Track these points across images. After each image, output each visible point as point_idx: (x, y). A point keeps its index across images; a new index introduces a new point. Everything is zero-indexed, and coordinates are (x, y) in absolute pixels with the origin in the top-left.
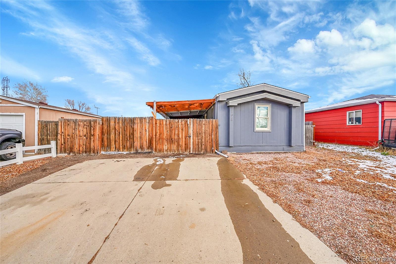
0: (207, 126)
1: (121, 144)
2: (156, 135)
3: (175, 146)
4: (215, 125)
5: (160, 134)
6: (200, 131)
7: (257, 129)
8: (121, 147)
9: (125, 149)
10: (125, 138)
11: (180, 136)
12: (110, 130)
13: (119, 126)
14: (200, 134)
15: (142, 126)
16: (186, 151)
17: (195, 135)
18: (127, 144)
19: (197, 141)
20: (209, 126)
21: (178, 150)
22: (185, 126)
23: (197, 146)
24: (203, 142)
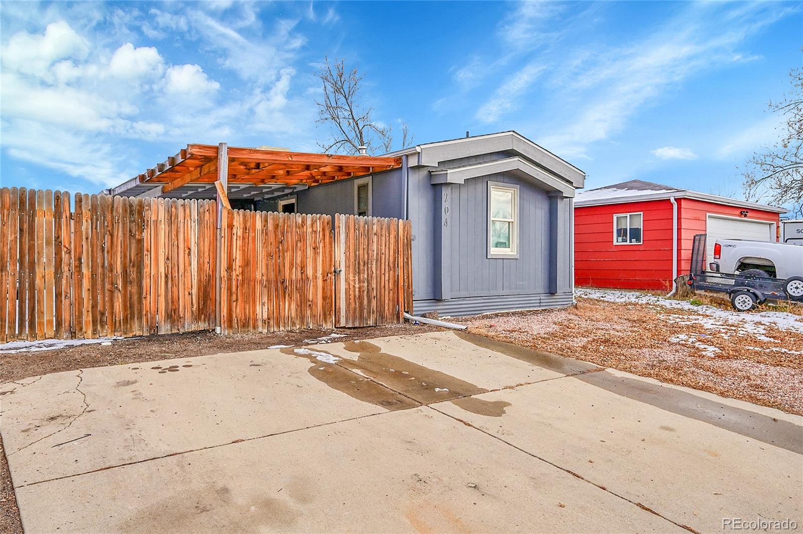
0: (383, 238)
1: (87, 304)
2: (230, 268)
3: (293, 306)
4: (404, 236)
5: (246, 264)
6: (366, 256)
7: (494, 251)
8: (87, 318)
9: (102, 326)
10: (103, 280)
11: (310, 272)
12: (31, 248)
13: (78, 231)
14: (364, 265)
15: (174, 233)
16: (326, 322)
17: (351, 267)
18: (112, 307)
19: (357, 286)
20: (388, 238)
21: (302, 319)
22: (324, 239)
23: (357, 304)
24: (373, 289)
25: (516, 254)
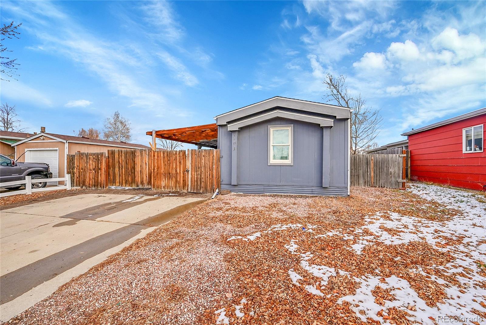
0: (207, 158)
1: (124, 178)
2: (154, 169)
3: (173, 182)
4: (216, 156)
5: (158, 168)
6: (200, 165)
7: (272, 161)
8: (124, 182)
9: (127, 184)
10: (127, 172)
11: (178, 171)
12: (115, 163)
13: (122, 159)
14: (199, 169)
15: (142, 158)
16: (184, 189)
17: (193, 169)
18: (129, 179)
19: (196, 176)
20: (209, 157)
21: (176, 187)
22: (183, 159)
23: (196, 184)
24: (202, 178)
25: (290, 163)
